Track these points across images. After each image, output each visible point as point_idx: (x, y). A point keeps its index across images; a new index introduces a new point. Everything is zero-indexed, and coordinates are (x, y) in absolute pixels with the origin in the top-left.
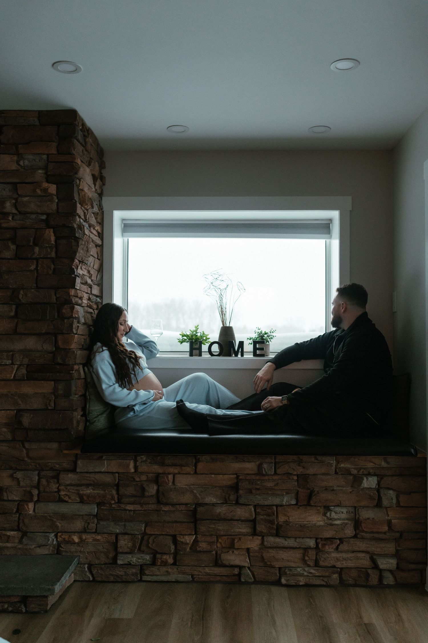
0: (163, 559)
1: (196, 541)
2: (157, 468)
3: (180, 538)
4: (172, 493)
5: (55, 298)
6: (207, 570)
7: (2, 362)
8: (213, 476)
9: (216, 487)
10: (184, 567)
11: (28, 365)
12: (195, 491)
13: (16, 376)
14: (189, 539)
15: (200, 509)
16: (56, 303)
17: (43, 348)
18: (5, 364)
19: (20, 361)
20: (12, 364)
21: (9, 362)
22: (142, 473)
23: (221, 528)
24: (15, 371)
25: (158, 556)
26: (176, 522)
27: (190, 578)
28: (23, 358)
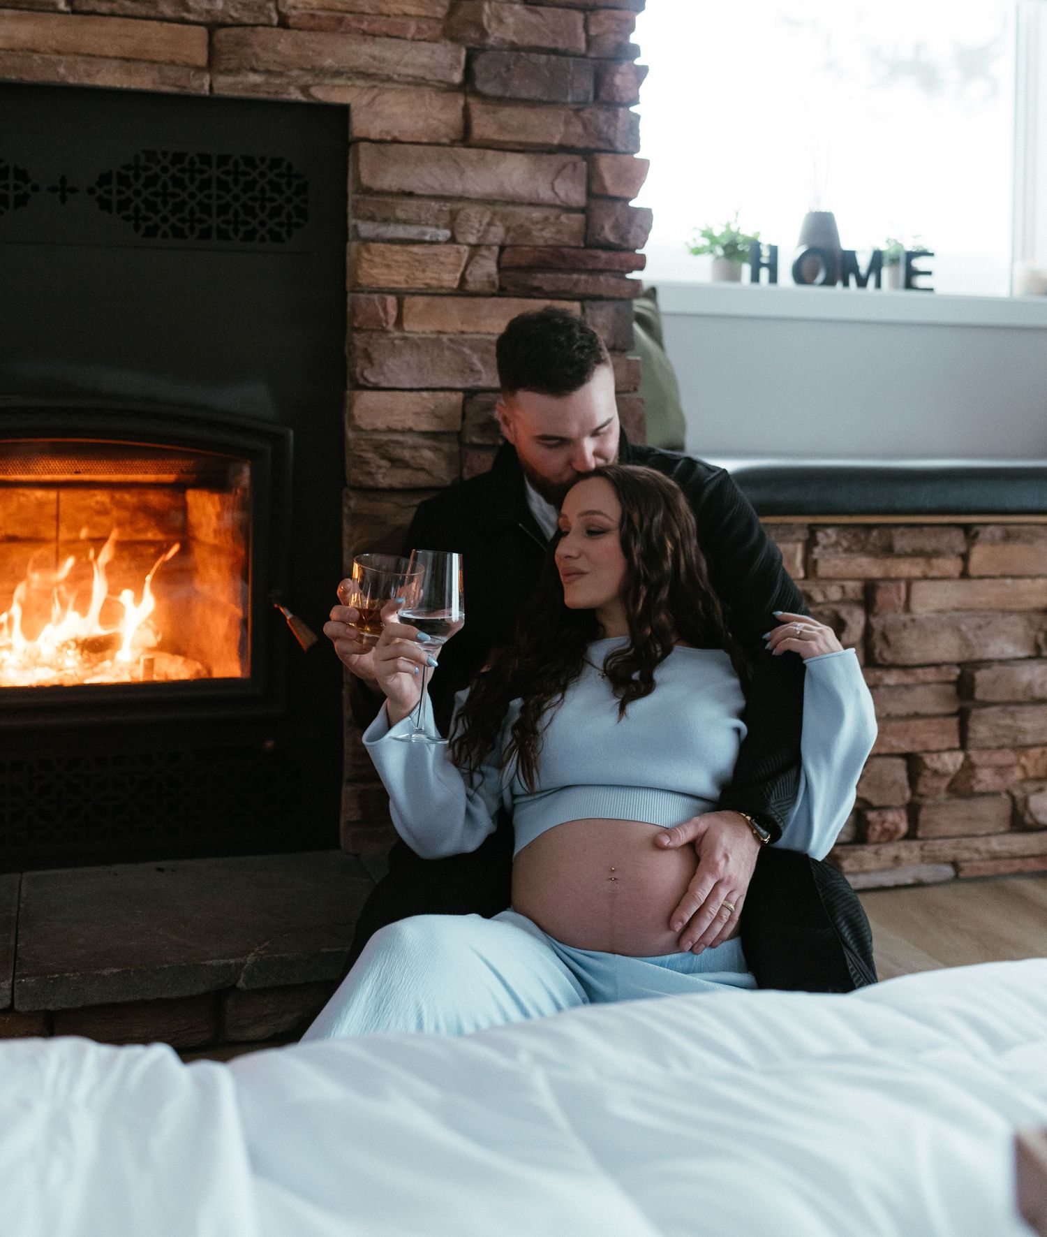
0: (887, 825)
1: (969, 767)
2: (869, 567)
3: (932, 759)
4: (905, 634)
5: (582, 36)
6: (996, 844)
7: (424, 234)
8: (1009, 581)
9: (1011, 612)
10: (939, 842)
11: (502, 248)
12: (963, 628)
13: (469, 278)
14: (951, 762)
15: (981, 676)
16: (584, 56)
17: (556, 194)
18: (434, 239)
19: (479, 231)
20: (452, 240)
21: (444, 234)
22: (829, 579)
23: (1028, 725)
24: (463, 264)
25: (872, 816)
26: (917, 716)
27: (948, 871)
28: (490, 224)
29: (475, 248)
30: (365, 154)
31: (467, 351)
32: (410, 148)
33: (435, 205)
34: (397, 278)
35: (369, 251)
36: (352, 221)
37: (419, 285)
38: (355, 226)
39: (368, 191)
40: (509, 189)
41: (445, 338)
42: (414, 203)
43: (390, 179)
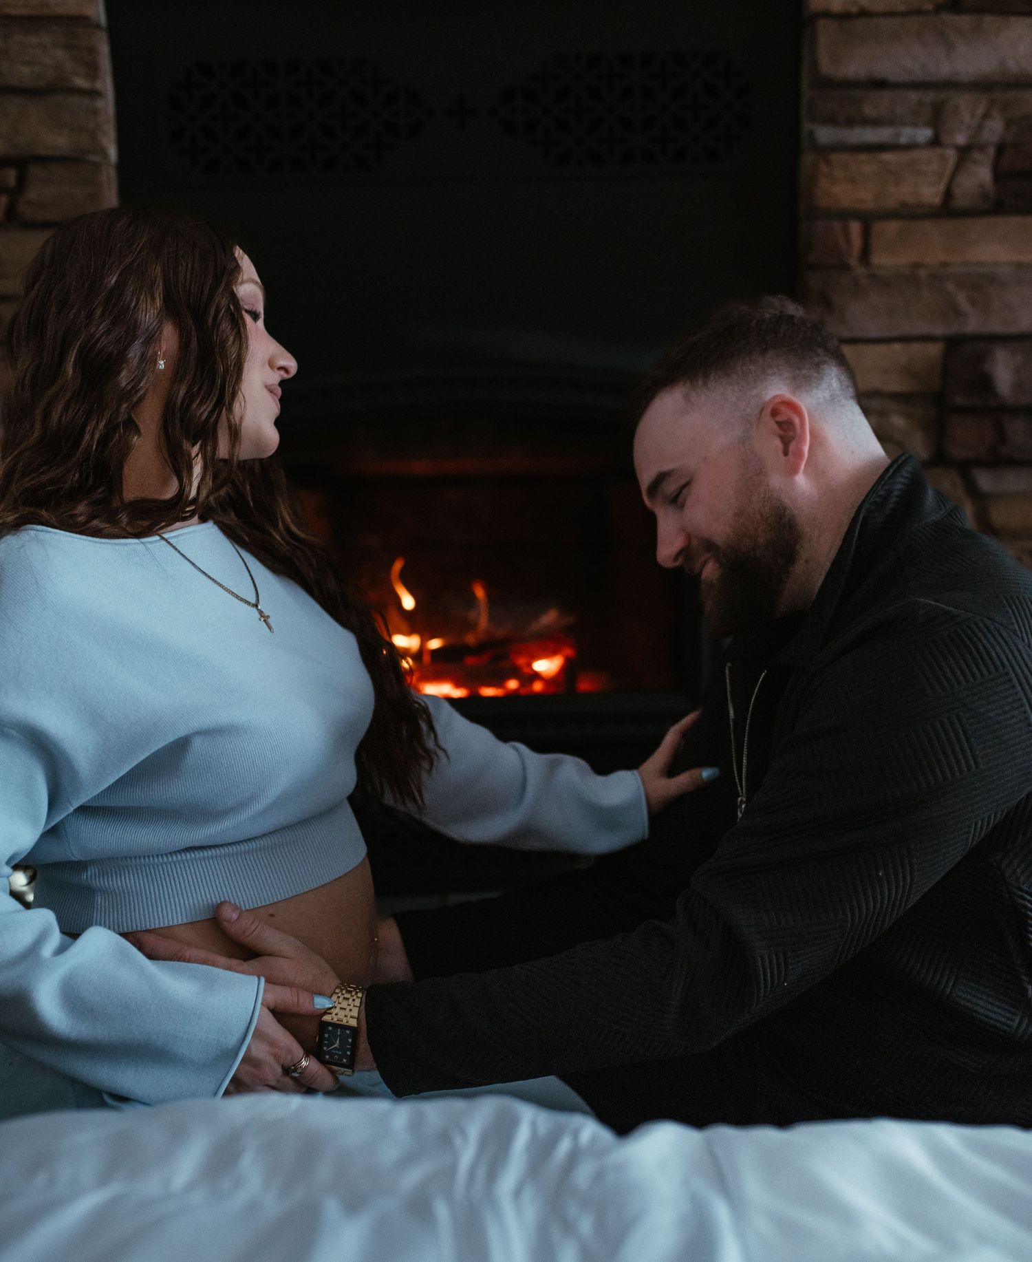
29: (964, 152)
30: (825, 33)
31: (950, 287)
32: (882, 21)
33: (914, 96)
34: (864, 196)
35: (828, 162)
36: (807, 126)
37: (891, 203)
38: (811, 134)
39: (829, 84)
40: (1012, 66)
41: (923, 273)
42: (886, 96)
43: (855, 66)
